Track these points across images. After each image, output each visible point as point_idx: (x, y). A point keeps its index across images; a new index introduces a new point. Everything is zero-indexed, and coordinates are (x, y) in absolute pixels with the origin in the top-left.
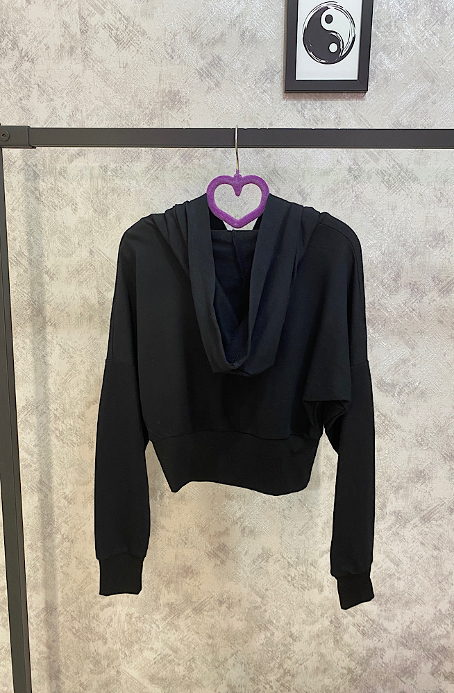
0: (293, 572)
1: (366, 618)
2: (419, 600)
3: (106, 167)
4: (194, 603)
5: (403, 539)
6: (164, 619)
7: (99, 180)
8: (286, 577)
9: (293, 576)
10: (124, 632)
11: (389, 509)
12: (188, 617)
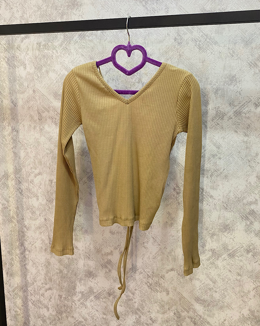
0: (150, 281)
1: (196, 314)
2: (229, 306)
3: (40, 43)
4: (95, 293)
5: (217, 267)
6: (79, 301)
7: (37, 51)
8: (146, 283)
9: (150, 283)
10: (58, 306)
11: (207, 247)
12: (91, 301)
